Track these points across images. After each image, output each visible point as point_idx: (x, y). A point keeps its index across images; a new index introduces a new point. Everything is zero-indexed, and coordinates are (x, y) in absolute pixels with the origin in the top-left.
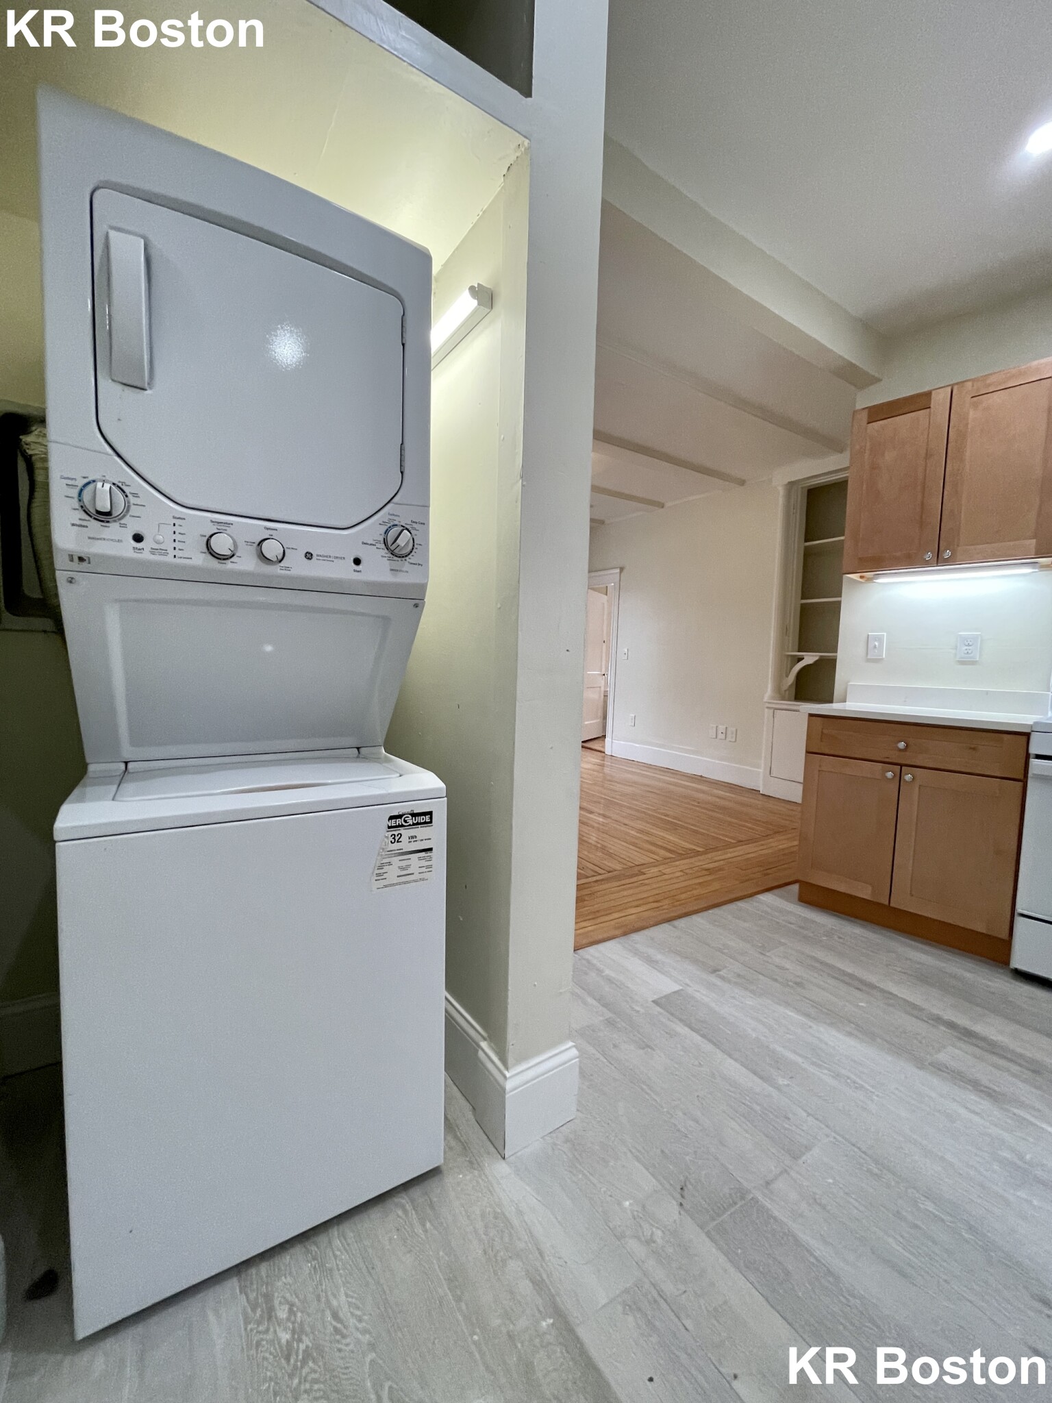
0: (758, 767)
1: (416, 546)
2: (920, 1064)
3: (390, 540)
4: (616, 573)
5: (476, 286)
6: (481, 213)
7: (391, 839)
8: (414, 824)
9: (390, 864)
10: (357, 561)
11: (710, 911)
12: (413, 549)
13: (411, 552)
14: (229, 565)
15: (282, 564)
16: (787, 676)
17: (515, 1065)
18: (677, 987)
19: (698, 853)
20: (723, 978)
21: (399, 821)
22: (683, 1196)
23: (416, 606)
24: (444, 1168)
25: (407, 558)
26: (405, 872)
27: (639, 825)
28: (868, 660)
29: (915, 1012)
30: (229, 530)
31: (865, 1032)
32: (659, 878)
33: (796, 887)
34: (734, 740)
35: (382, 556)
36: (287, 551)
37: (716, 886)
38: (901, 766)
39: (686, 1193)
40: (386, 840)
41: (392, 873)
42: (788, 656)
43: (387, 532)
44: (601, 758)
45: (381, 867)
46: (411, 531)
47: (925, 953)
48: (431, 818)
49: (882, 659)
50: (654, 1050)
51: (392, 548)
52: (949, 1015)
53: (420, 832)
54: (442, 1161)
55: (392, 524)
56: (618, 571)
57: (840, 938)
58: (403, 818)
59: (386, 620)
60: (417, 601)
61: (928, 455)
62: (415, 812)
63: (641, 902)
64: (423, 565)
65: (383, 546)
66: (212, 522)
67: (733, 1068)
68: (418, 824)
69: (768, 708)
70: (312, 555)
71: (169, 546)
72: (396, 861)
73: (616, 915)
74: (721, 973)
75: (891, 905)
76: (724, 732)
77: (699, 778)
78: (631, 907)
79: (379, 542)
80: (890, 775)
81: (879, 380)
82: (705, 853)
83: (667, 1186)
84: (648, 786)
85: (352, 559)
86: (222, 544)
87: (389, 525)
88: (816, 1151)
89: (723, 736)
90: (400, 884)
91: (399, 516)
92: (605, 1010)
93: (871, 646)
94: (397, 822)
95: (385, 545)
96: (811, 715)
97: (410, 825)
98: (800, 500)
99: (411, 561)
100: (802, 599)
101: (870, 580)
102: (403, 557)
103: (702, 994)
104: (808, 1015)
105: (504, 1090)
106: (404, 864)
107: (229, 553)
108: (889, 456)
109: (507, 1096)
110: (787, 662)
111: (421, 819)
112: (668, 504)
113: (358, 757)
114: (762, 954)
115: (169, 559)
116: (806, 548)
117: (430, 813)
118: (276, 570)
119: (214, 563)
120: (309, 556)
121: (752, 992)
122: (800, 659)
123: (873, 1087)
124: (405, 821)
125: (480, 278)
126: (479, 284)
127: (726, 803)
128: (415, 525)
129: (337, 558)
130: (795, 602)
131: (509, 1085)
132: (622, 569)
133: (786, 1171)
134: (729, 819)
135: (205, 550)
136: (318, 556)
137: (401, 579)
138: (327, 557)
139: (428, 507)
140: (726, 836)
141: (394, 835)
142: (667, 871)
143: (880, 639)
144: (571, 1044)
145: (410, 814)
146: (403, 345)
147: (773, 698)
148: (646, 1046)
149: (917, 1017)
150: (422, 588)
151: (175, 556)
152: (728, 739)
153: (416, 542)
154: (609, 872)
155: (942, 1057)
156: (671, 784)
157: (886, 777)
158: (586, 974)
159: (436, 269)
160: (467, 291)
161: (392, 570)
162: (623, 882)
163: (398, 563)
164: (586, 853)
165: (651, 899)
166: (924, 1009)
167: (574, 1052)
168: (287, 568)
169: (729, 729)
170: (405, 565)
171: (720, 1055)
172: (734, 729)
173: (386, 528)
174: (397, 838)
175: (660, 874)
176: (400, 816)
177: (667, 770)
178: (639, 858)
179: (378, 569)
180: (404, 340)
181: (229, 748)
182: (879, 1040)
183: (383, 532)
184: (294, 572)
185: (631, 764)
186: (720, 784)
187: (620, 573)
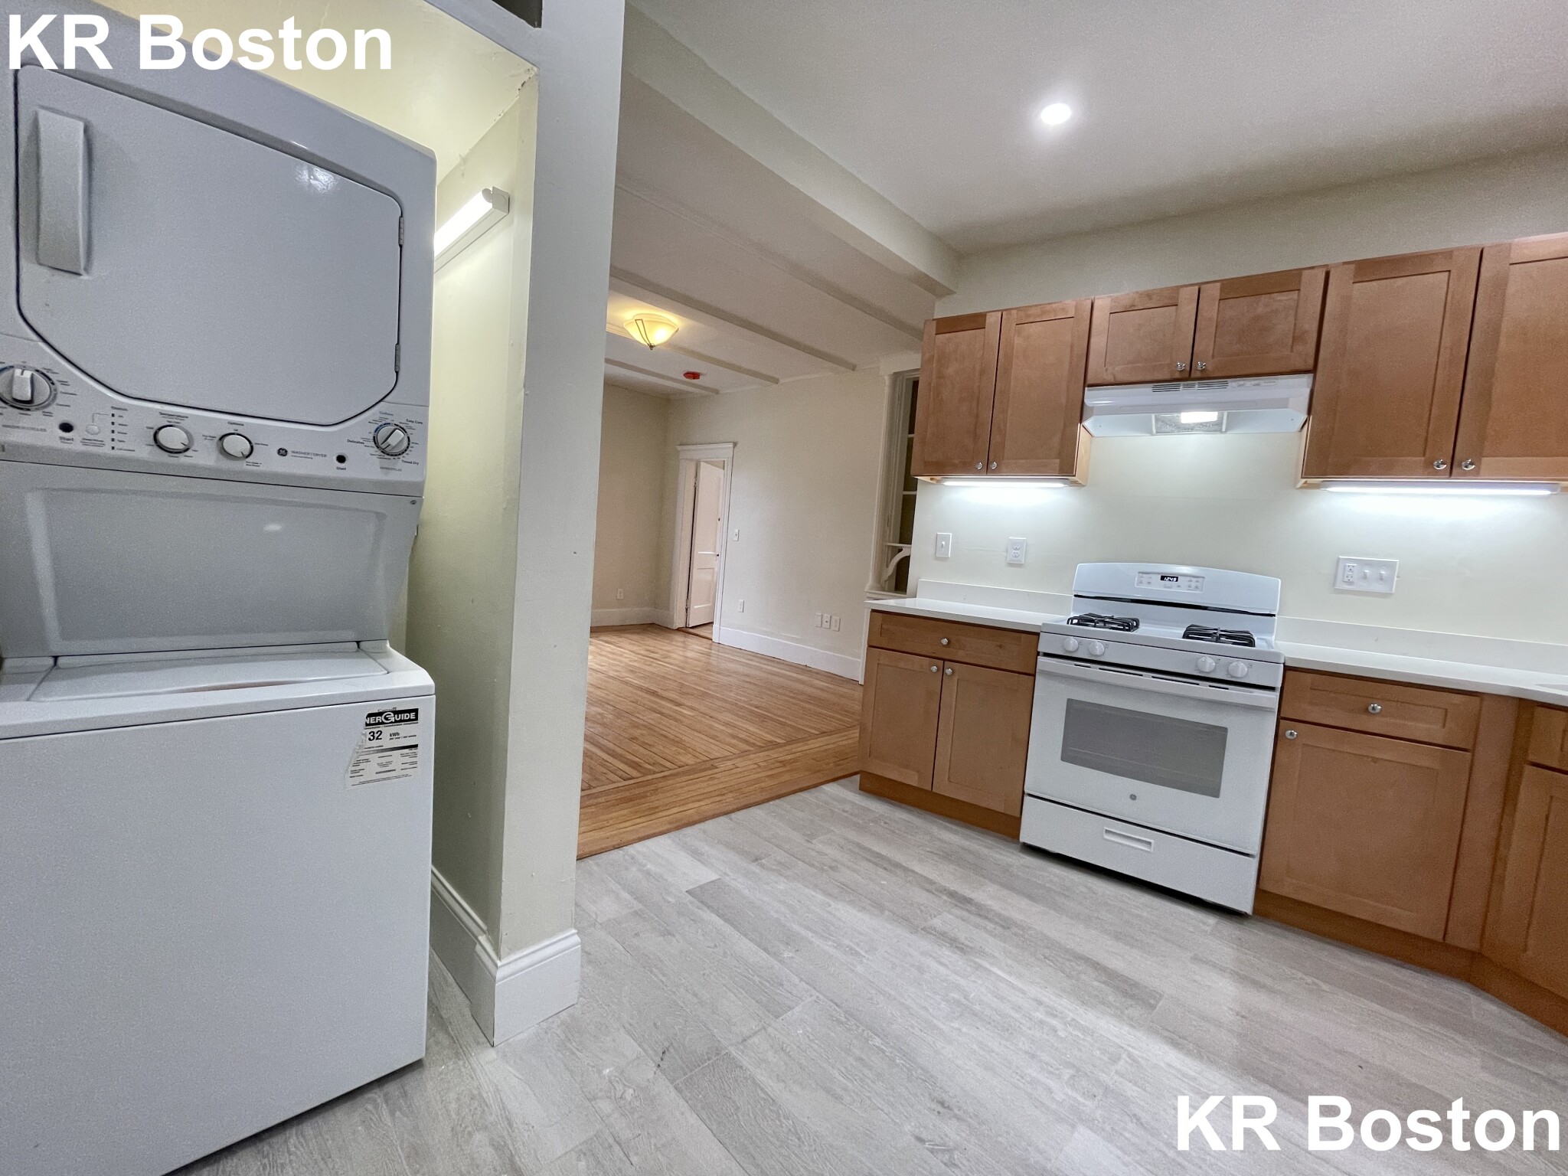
0: (859, 657)
1: (411, 445)
2: (914, 930)
3: (380, 440)
4: (730, 448)
5: (491, 189)
6: (502, 114)
7: (369, 736)
8: (396, 721)
9: (367, 761)
10: (341, 459)
11: (771, 803)
12: (408, 447)
13: (406, 450)
14: (182, 459)
15: (247, 460)
16: (887, 567)
17: (509, 954)
18: (714, 877)
19: (777, 745)
20: (762, 866)
21: (379, 719)
22: (662, 1059)
23: (413, 503)
24: (426, 1062)
25: (401, 457)
26: (386, 770)
27: (728, 717)
28: (937, 558)
29: (927, 886)
30: (184, 423)
31: (877, 906)
32: (732, 772)
33: (857, 777)
34: (837, 629)
35: (372, 455)
36: (255, 446)
37: (786, 777)
38: (944, 660)
39: (666, 1057)
40: (363, 737)
41: (371, 769)
42: (889, 546)
43: (377, 430)
44: (708, 646)
45: (357, 764)
46: (407, 430)
47: (956, 833)
48: (416, 716)
49: (948, 558)
50: (674, 936)
51: (383, 446)
52: (954, 886)
53: (403, 729)
54: (424, 1055)
55: (384, 422)
56: (731, 445)
57: (885, 823)
58: (383, 716)
59: (380, 516)
60: (414, 498)
61: (982, 372)
62: (397, 709)
63: (704, 796)
64: (420, 464)
65: (373, 444)
66: (162, 414)
67: (745, 946)
68: (401, 721)
70: (286, 451)
71: (106, 436)
72: (375, 758)
73: (675, 810)
74: (763, 861)
75: (934, 790)
76: (829, 621)
77: (804, 668)
78: (693, 802)
79: (367, 440)
80: (934, 668)
81: (955, 293)
82: (785, 745)
83: (651, 1052)
84: (747, 675)
85: (335, 458)
86: (173, 438)
87: (380, 424)
88: (797, 1009)
89: (828, 625)
90: (379, 780)
91: (392, 415)
92: (635, 902)
93: (939, 545)
94: (376, 719)
95: (375, 443)
96: (873, 611)
97: (392, 722)
98: (905, 391)
99: (404, 459)
100: (905, 490)
101: (938, 481)
102: (396, 455)
103: (738, 883)
104: (829, 895)
105: (494, 978)
106: (384, 760)
107: (182, 447)
108: (950, 371)
109: (497, 985)
110: (888, 552)
111: (405, 716)
112: (782, 381)
113: (357, 651)
114: (808, 841)
115: (106, 450)
116: (909, 439)
117: (416, 711)
118: (242, 466)
119: (164, 457)
120: (282, 452)
121: (787, 877)
122: (900, 550)
123: (866, 952)
124: (386, 719)
125: (496, 181)
126: (493, 188)
127: (825, 695)
128: (410, 424)
129: (317, 455)
130: (898, 493)
131: (499, 975)
132: (735, 444)
133: (764, 1028)
134: (819, 710)
135: (153, 442)
136: (293, 452)
137: (393, 476)
138: (304, 453)
139: (428, 406)
140: (811, 727)
141: (374, 732)
142: (744, 764)
143: (946, 538)
144: (574, 931)
145: (392, 712)
146: (401, 246)
147: (873, 588)
148: (667, 933)
149: (928, 891)
150: (419, 487)
151: (113, 448)
152: (832, 628)
153: (411, 441)
154: (680, 767)
155: (937, 922)
156: (772, 674)
157: (931, 671)
158: (627, 869)
159: (441, 172)
160: (481, 193)
161: (382, 468)
162: (692, 777)
163: (391, 462)
164: (661, 747)
165: (717, 793)
166: (935, 883)
167: (577, 939)
168: (255, 464)
169: (834, 618)
170: (399, 463)
171: (736, 935)
172: (838, 618)
173: (376, 426)
174: (376, 735)
175: (733, 767)
176: (380, 714)
177: (773, 660)
178: (716, 751)
179: (366, 466)
180: (401, 241)
181: (193, 641)
182: (887, 913)
183: (373, 431)
184: (262, 468)
185: (737, 652)
186: (822, 675)
187: (734, 447)
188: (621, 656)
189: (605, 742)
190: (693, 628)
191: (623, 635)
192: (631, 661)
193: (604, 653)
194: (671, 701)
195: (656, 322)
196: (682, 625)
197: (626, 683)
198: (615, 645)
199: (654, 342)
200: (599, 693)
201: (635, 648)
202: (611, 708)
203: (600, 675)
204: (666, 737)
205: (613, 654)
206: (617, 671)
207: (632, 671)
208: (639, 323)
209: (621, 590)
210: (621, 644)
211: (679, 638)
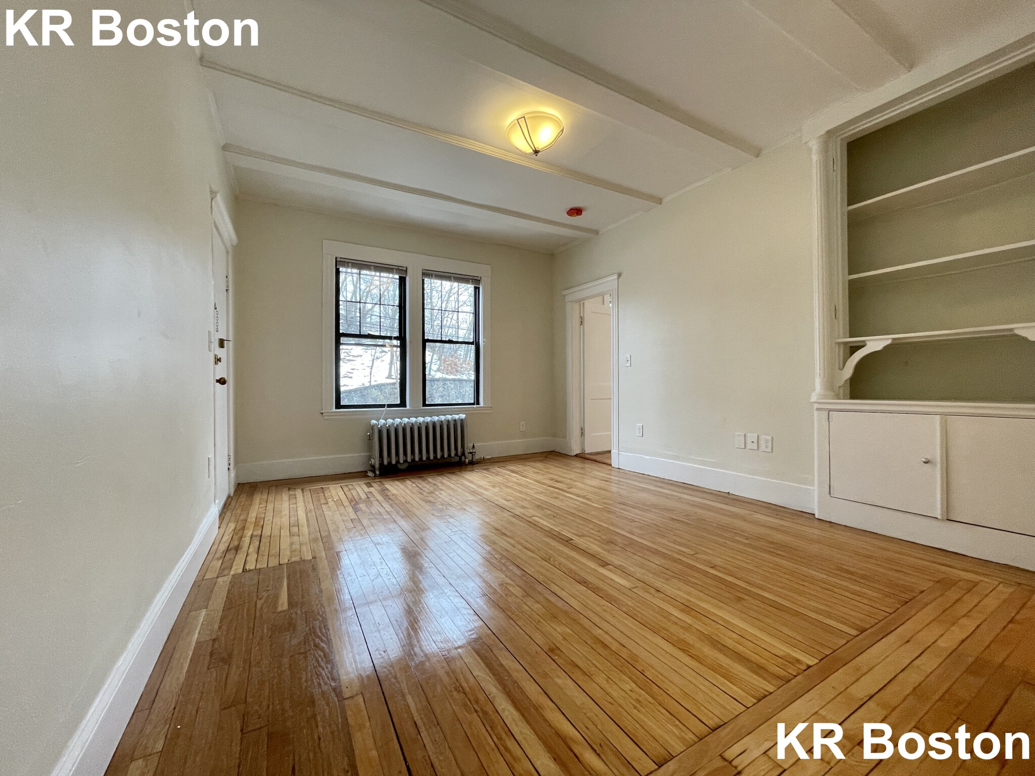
0: (813, 485)
4: (614, 279)
16: (840, 371)
34: (769, 450)
42: (839, 343)
44: (608, 471)
56: (615, 277)
69: (818, 409)
76: (756, 441)
77: (727, 495)
89: (755, 446)
98: (839, 153)
100: (850, 274)
110: (839, 351)
112: (664, 201)
116: (849, 213)
122: (861, 346)
130: (842, 278)
132: (619, 275)
147: (825, 397)
169: (763, 437)
172: (769, 438)
177: (686, 486)
185: (639, 477)
186: (761, 506)
187: (618, 278)
188: (527, 487)
189: (508, 662)
190: (591, 454)
191: (526, 463)
192: (537, 493)
193: (510, 484)
194: (593, 557)
195: (540, 117)
196: (578, 452)
197: (534, 525)
198: (520, 475)
199: (540, 145)
200: (502, 542)
201: (539, 478)
202: (518, 572)
203: (506, 514)
204: (605, 646)
205: (520, 485)
206: (523, 507)
207: (538, 506)
208: (522, 122)
209: (524, 422)
210: (525, 473)
211: (578, 464)
